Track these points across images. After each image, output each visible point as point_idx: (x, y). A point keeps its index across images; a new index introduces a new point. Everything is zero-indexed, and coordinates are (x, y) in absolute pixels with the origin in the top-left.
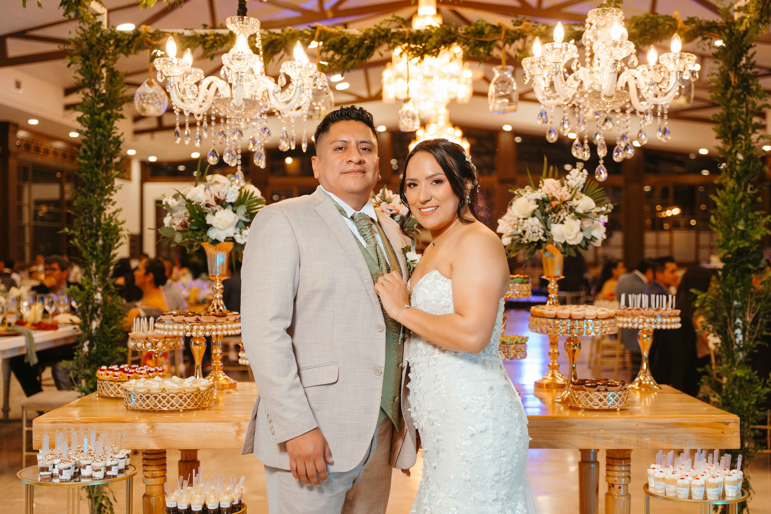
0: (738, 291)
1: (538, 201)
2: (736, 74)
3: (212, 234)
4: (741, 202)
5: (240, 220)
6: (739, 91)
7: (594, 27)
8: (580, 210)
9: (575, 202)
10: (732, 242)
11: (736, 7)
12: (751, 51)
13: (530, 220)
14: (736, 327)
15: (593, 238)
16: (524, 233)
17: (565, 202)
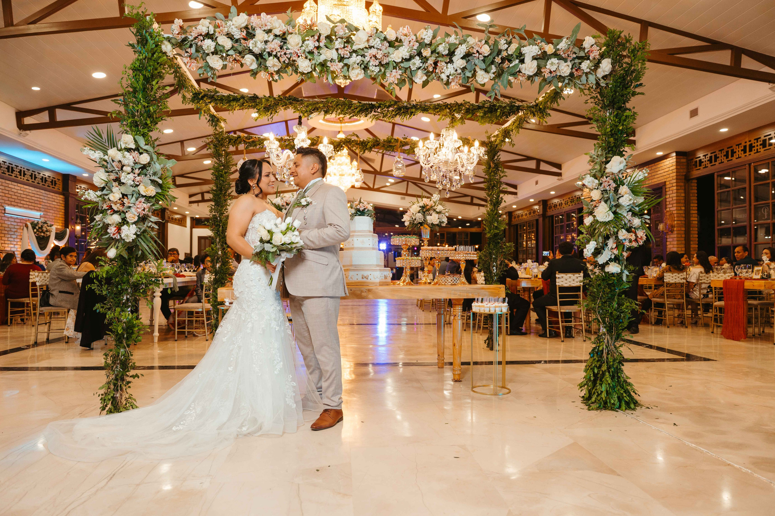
0: (494, 252)
1: (420, 207)
2: (493, 163)
4: (495, 215)
6: (494, 169)
7: (444, 136)
8: (438, 210)
9: (435, 207)
10: (492, 231)
11: (493, 135)
12: (498, 154)
13: (418, 214)
14: (494, 266)
15: (443, 222)
16: (415, 219)
17: (432, 207)
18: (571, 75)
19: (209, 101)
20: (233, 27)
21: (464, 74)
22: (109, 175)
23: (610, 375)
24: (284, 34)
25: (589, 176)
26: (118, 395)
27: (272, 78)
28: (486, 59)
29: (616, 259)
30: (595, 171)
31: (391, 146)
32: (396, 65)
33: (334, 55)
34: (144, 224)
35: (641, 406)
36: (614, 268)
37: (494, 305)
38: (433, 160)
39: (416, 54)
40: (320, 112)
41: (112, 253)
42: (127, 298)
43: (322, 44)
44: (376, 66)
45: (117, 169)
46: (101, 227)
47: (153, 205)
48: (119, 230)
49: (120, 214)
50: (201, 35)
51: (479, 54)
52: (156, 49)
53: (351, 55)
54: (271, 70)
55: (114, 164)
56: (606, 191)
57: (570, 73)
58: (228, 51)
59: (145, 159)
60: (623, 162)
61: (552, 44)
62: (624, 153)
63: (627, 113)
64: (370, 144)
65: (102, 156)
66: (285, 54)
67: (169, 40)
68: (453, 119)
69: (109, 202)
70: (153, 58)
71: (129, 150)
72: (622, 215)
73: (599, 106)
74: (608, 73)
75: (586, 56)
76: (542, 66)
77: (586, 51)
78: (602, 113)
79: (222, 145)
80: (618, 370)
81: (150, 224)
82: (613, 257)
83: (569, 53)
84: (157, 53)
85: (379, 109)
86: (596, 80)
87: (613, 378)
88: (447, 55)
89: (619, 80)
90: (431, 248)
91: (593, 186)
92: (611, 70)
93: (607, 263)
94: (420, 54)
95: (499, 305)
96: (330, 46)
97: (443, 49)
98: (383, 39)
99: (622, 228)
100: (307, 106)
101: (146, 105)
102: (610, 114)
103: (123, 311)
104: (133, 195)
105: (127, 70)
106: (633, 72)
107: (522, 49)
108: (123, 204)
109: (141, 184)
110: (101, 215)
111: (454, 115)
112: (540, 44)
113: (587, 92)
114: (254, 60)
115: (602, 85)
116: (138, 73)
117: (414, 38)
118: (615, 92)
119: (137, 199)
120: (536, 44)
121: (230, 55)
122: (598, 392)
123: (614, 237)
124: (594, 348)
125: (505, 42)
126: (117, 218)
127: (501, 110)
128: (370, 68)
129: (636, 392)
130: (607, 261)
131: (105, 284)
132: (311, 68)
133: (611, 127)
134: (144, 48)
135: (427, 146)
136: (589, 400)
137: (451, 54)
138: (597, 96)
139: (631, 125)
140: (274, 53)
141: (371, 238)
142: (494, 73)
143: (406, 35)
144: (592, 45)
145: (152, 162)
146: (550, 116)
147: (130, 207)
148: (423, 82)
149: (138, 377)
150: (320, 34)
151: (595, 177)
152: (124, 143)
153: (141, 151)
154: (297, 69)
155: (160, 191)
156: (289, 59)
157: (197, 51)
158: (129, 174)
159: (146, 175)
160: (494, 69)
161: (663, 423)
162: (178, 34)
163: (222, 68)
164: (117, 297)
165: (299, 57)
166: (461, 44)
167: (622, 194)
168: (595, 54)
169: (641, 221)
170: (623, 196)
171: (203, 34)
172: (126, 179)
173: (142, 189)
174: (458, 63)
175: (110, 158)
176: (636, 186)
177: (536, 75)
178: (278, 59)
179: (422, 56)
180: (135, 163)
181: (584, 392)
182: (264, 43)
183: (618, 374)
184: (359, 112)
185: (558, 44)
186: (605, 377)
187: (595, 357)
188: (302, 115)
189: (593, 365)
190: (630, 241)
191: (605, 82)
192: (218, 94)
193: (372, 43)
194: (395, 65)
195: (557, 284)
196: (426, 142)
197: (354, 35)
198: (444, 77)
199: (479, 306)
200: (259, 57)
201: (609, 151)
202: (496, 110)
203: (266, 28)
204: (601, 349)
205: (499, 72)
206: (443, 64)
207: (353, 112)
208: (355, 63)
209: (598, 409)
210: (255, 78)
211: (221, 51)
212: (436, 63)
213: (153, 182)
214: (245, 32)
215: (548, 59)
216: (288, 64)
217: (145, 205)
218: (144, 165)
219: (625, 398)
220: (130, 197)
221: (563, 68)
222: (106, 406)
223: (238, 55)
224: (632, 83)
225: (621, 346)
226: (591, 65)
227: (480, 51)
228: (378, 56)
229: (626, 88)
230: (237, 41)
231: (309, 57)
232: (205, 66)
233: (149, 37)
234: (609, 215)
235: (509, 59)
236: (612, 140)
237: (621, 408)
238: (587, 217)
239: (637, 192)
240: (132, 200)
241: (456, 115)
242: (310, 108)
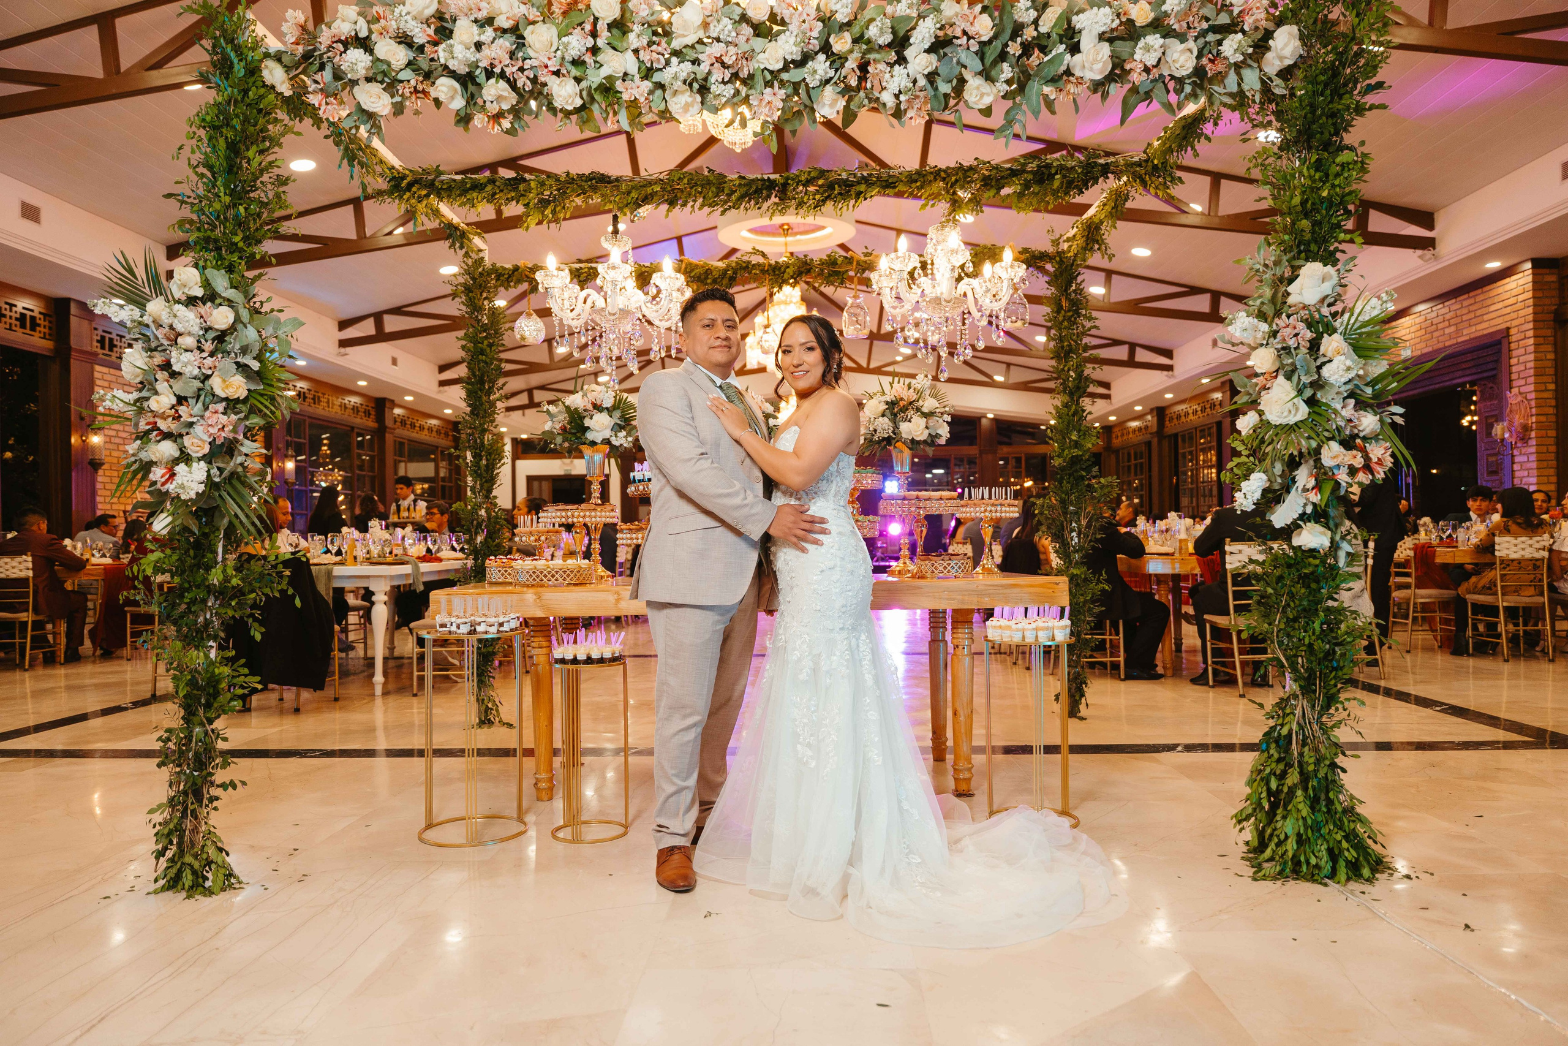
0: (1073, 497)
1: (887, 403)
2: (1067, 299)
3: (590, 436)
4: (1073, 415)
5: (616, 424)
6: (1070, 314)
7: (934, 241)
8: (925, 410)
9: (920, 404)
10: (1066, 452)
11: (1065, 238)
12: (1079, 279)
13: (881, 419)
14: (1072, 530)
15: (938, 436)
16: (875, 431)
17: (911, 403)
18: (1199, 72)
19: (424, 193)
20: (408, 17)
21: (936, 89)
22: (151, 357)
23: (1308, 798)
24: (518, 24)
25: (1244, 314)
26: (188, 826)
27: (499, 126)
28: (986, 49)
29: (1319, 515)
30: (1259, 301)
31: (837, 273)
32: (773, 78)
33: (628, 62)
34: (229, 459)
35: (1391, 872)
36: (1312, 537)
37: (1034, 625)
39: (817, 48)
40: (658, 203)
41: (161, 524)
43: (601, 42)
44: (725, 83)
45: (166, 343)
46: (137, 469)
48: (172, 473)
49: (175, 441)
50: (340, 41)
51: (969, 38)
52: (250, 79)
53: (668, 63)
54: (493, 109)
55: (160, 332)
56: (1286, 349)
57: (1196, 69)
58: (399, 72)
59: (222, 317)
60: (1331, 277)
62: (1338, 255)
63: (1345, 157)
64: (790, 271)
65: (137, 316)
67: (278, 57)
68: (956, 204)
69: (150, 415)
70: (248, 101)
71: (191, 301)
72: (1329, 406)
74: (1291, 62)
75: (1234, 24)
76: (1125, 56)
77: (1235, 11)
78: (1282, 160)
80: (1330, 785)
81: (241, 458)
82: (1309, 509)
83: (1191, 19)
84: (254, 89)
85: (789, 190)
86: (1262, 81)
87: (1314, 804)
88: (889, 46)
89: (1323, 78)
91: (1255, 338)
92: (1299, 53)
93: (1295, 526)
94: (826, 48)
95: (1050, 624)
96: (620, 45)
97: (879, 33)
98: (737, 18)
99: (1329, 439)
100: (626, 193)
102: (1303, 162)
104: (198, 397)
105: (194, 128)
107: (1075, 19)
108: (179, 418)
109: (217, 374)
110: (138, 442)
111: (954, 193)
112: (1116, 3)
114: (456, 91)
115: (1277, 91)
116: (215, 134)
117: (814, 11)
118: (1313, 107)
119: (206, 408)
120: (1106, 4)
121: (401, 82)
122: (1278, 836)
123: (1311, 462)
124: (1272, 729)
125: (1029, 4)
126: (167, 449)
127: (1064, 176)
128: (713, 88)
129: (1376, 837)
130: (1295, 520)
132: (582, 97)
133: (1304, 193)
134: (227, 78)
136: (1259, 855)
137: (900, 43)
138: (1270, 122)
139: (1354, 187)
140: (497, 70)
143: (792, 7)
145: (239, 326)
146: (1182, 182)
147: (192, 425)
148: (839, 113)
149: (236, 789)
150: (596, 19)
151: (1262, 316)
152: (179, 286)
153: (216, 301)
154: (551, 103)
155: (258, 387)
156: (532, 81)
157: (335, 77)
158: (189, 351)
159: (229, 353)
160: (1007, 71)
161: (1439, 922)
162: (296, 43)
165: (552, 74)
166: (921, 16)
167: (1329, 354)
168: (1258, 17)
169: (1381, 421)
170: (1330, 361)
171: (345, 38)
172: (184, 364)
173: (218, 385)
174: (919, 61)
175: (153, 320)
176: (1369, 334)
177: (1111, 78)
178: (513, 85)
179: (832, 52)
180: (204, 328)
181: (1249, 834)
182: (473, 49)
183: (1327, 792)
184: (741, 198)
185: (1164, 2)
186: (1295, 801)
187: (1272, 752)
189: (1268, 770)
190: (1352, 471)
191: (1285, 84)
192: (442, 178)
193: (713, 30)
194: (769, 77)
195: (1228, 566)
197: (674, 15)
198: (887, 98)
199: (1000, 627)
200: (467, 80)
201: (1300, 252)
202: (1051, 177)
203: (481, 15)
204: (1285, 731)
205: (1019, 78)
206: (882, 66)
207: (729, 201)
208: (677, 79)
209: (1280, 875)
210: (466, 129)
211: (384, 74)
212: (863, 67)
213: (242, 368)
214: (433, 26)
215: (1138, 39)
216: (531, 92)
217: (226, 419)
218: (222, 331)
219: (1348, 854)
220: (192, 401)
221: (1176, 56)
222: (166, 848)
223: (421, 78)
224: (1356, 82)
225: (1338, 724)
226: (1246, 44)
227: (971, 31)
228: (726, 59)
229: (1341, 97)
230: (421, 49)
231: (575, 72)
232: (357, 110)
233: (233, 55)
234: (1297, 409)
235: (1041, 44)
236: (1305, 224)
237: (1336, 879)
238: (1245, 414)
239: (1370, 349)
240: (196, 409)
241: (960, 193)
242: (634, 194)
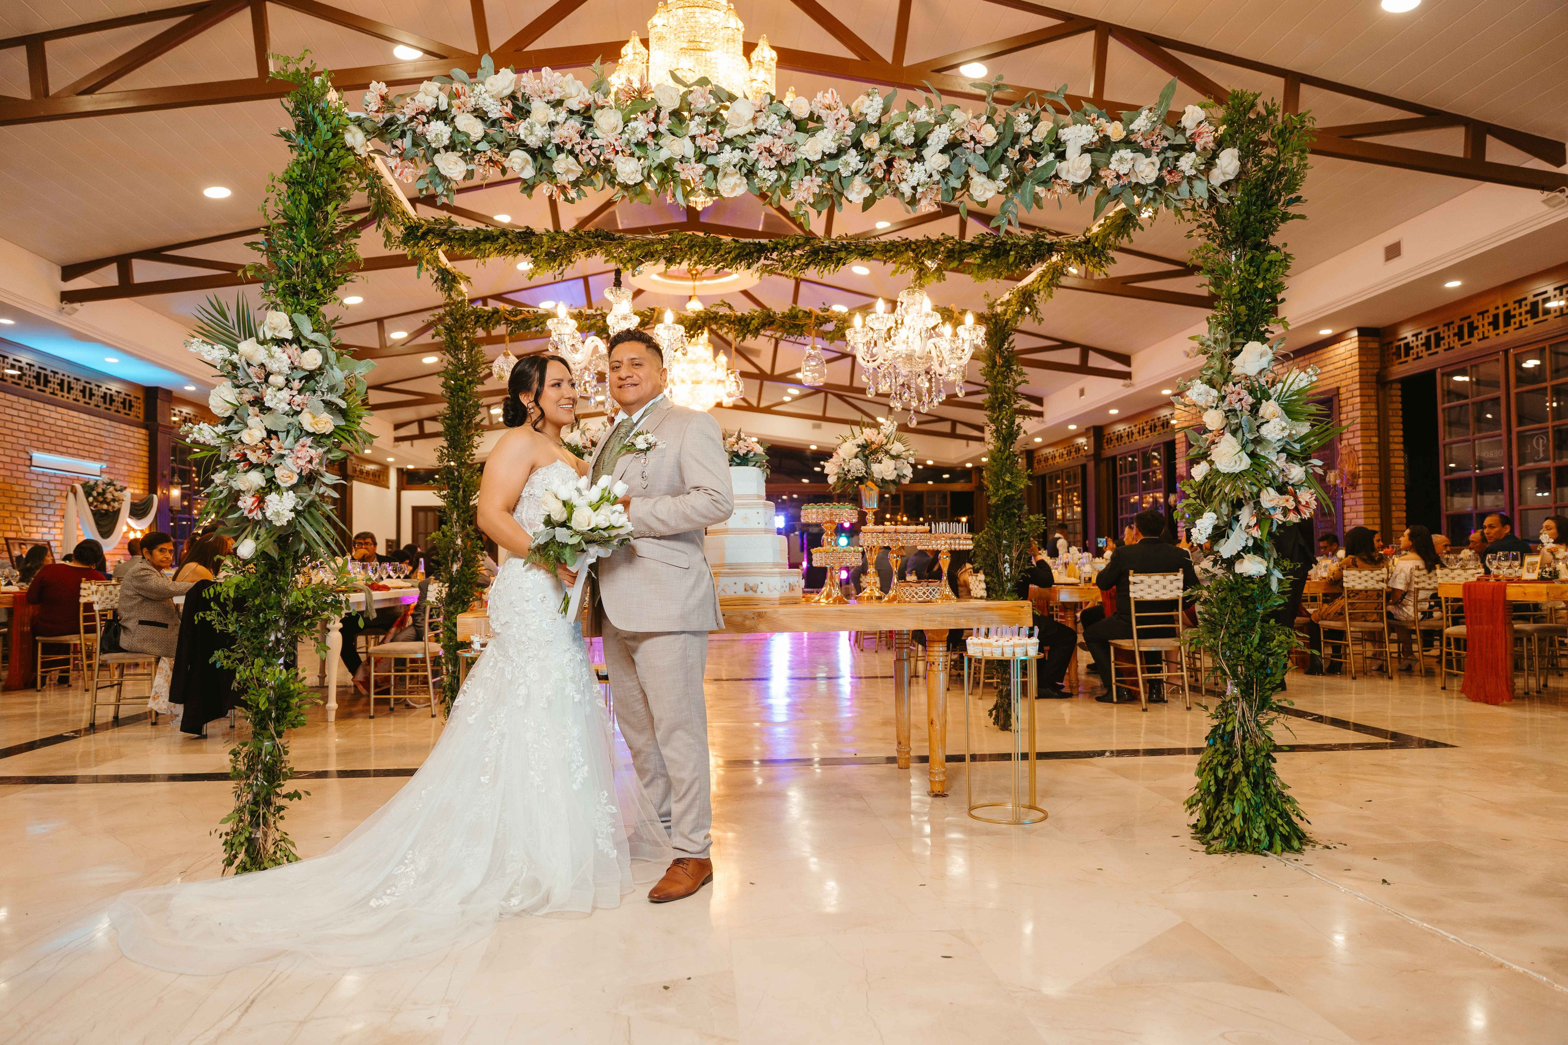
0: (1006, 532)
1: (859, 446)
2: (1001, 356)
4: (1006, 459)
6: (1004, 369)
7: (904, 305)
8: (893, 453)
9: (888, 447)
10: (1001, 492)
11: (999, 302)
12: (1011, 338)
13: (854, 460)
14: (1005, 562)
15: (904, 476)
16: (849, 471)
17: (881, 446)
18: (1160, 181)
19: (438, 241)
20: (486, 95)
21: (946, 183)
22: (241, 393)
23: (1249, 782)
24: (588, 108)
25: (1199, 381)
26: (259, 835)
27: (565, 195)
28: (989, 152)
29: (1257, 548)
30: (1210, 372)
31: (797, 326)
32: (811, 167)
33: (685, 147)
34: (311, 489)
35: (1314, 843)
36: (1252, 566)
37: (1011, 643)
38: (883, 352)
39: (850, 144)
40: (658, 260)
41: (247, 548)
42: (276, 637)
43: (663, 128)
44: (770, 169)
45: (256, 380)
46: (225, 497)
47: (329, 451)
48: (261, 501)
49: (263, 471)
50: (423, 112)
51: (976, 143)
52: (333, 141)
53: (721, 148)
54: (563, 179)
55: (250, 371)
56: (1233, 411)
57: (1157, 179)
58: (476, 143)
59: (311, 359)
60: (1267, 354)
61: (1121, 120)
62: (1268, 335)
63: (1272, 255)
64: (755, 323)
65: (227, 355)
66: (590, 148)
67: (359, 123)
68: (922, 272)
69: (240, 447)
70: (328, 160)
71: (280, 342)
72: (1267, 459)
73: (1214, 241)
74: (1232, 178)
75: (1188, 144)
76: (1100, 164)
77: (1188, 134)
78: (1221, 255)
79: (461, 327)
80: (1266, 772)
81: (322, 490)
82: (1250, 543)
83: (1155, 138)
84: (335, 150)
85: (775, 253)
86: (1209, 191)
87: (1255, 787)
88: (912, 146)
89: (1255, 191)
90: (881, 527)
91: (1207, 401)
92: (1238, 170)
93: (1239, 556)
94: (857, 145)
95: (1022, 642)
96: (679, 132)
97: (903, 134)
98: (784, 115)
99: (1267, 485)
100: (632, 250)
101: (315, 252)
102: (1238, 258)
103: (269, 664)
104: (288, 432)
105: (276, 183)
106: (1281, 174)
107: (1060, 131)
108: (269, 451)
109: (306, 410)
110: (225, 472)
111: (923, 263)
112: (1097, 122)
113: (1188, 215)
114: (527, 161)
115: (1221, 200)
116: (298, 188)
117: (846, 112)
118: (1248, 214)
119: (297, 440)
120: (1088, 122)
121: (480, 152)
122: (1225, 817)
123: (1252, 504)
124: (1216, 728)
125: (1027, 118)
126: (256, 479)
127: (1017, 253)
128: (760, 173)
129: (1303, 815)
130: (1239, 552)
131: (233, 610)
132: (642, 175)
133: (1240, 283)
134: (310, 139)
135: (871, 325)
136: (1207, 833)
137: (920, 143)
138: (1211, 223)
139: (1280, 280)
140: (568, 147)
141: (761, 511)
142: (1004, 180)
143: (829, 108)
144: (1201, 123)
145: (327, 366)
146: (1115, 262)
147: (282, 456)
148: (865, 199)
149: (300, 798)
150: (659, 108)
151: (1211, 383)
152: (270, 329)
153: (304, 343)
154: (613, 177)
155: (342, 423)
156: (598, 158)
157: (415, 144)
158: (280, 389)
159: (314, 392)
160: (1004, 172)
161: (1361, 879)
162: (377, 112)
163: (464, 178)
164: (255, 637)
165: (617, 153)
166: (938, 123)
167: (1267, 417)
168: (1206, 140)
169: (1306, 472)
170: (1267, 422)
171: (427, 111)
172: (275, 400)
173: (307, 421)
174: (935, 160)
175: (243, 359)
176: (1295, 401)
177: (1088, 182)
178: (576, 157)
179: (862, 148)
180: (294, 368)
181: (1198, 815)
182: (547, 127)
183: (1265, 780)
184: (734, 260)
185: (1132, 122)
186: (1240, 786)
187: (1218, 746)
188: (621, 266)
189: (1215, 762)
190: (1285, 511)
191: (1227, 195)
192: (454, 228)
193: (762, 124)
194: (808, 166)
195: (1132, 595)
196: (868, 318)
197: (727, 108)
198: (905, 188)
199: (981, 644)
200: (538, 154)
201: (1238, 332)
202: (1007, 253)
203: (551, 98)
204: (1229, 728)
205: (1015, 177)
206: (905, 163)
207: (723, 260)
208: (728, 163)
209: (1226, 850)
210: (530, 196)
211: (462, 144)
212: (889, 163)
213: (328, 405)
214: (510, 105)
215: (1112, 152)
216: (595, 167)
217: (313, 452)
218: (311, 372)
219: (1281, 829)
220: (282, 436)
221: (1142, 167)
222: (235, 857)
223: (497, 150)
224: (1280, 196)
225: (1270, 722)
226: (1198, 162)
227: (977, 137)
228: (774, 150)
229: (1270, 207)
230: (494, 123)
231: (638, 153)
232: (431, 174)
233: (319, 119)
234: (1241, 460)
235: (1035, 151)
236: (1243, 309)
237: (1274, 850)
238: (1198, 463)
239: (1297, 413)
240: (287, 443)
241: (928, 263)
242: (638, 252)
